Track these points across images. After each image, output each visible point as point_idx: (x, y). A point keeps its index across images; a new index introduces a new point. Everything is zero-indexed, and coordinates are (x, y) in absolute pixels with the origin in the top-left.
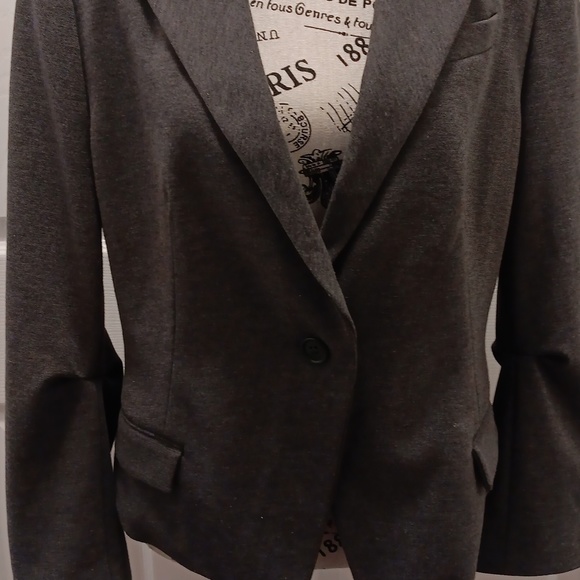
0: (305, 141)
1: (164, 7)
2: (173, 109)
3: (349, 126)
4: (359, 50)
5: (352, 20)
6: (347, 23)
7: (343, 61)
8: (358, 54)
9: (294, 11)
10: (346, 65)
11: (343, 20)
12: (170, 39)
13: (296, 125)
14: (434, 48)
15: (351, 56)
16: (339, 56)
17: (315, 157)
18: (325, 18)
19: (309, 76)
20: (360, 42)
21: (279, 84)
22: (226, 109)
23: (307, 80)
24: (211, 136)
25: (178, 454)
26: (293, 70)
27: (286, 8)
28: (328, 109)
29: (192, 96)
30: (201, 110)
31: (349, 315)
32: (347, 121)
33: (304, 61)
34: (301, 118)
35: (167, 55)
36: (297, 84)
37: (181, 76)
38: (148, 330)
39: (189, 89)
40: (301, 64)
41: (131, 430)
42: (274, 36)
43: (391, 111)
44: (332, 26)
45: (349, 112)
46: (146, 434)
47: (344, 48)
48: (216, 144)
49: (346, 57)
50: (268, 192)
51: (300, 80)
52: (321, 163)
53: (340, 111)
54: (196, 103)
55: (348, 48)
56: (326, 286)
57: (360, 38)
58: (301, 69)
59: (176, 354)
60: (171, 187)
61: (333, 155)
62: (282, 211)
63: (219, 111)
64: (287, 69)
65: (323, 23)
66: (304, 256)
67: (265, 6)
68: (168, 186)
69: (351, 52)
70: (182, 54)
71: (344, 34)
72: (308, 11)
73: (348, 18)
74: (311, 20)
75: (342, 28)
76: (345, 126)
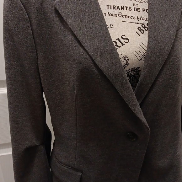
0: (127, 66)
1: (70, 20)
2: (77, 59)
3: (143, 59)
4: (143, 29)
5: (139, 17)
6: (138, 19)
7: (138, 34)
8: (143, 30)
9: (118, 16)
10: (140, 35)
11: (136, 18)
12: (74, 32)
13: (124, 60)
14: (172, 27)
15: (141, 32)
16: (136, 32)
17: (130, 70)
18: (130, 18)
19: (127, 41)
20: (143, 26)
21: (116, 45)
22: (100, 59)
23: (126, 43)
24: (94, 69)
25: (80, 174)
26: (121, 39)
27: (115, 15)
28: (135, 53)
29: (85, 54)
30: (90, 59)
31: (148, 126)
32: (142, 57)
33: (124, 35)
34: (125, 58)
35: (73, 38)
36: (123, 45)
37: (79, 46)
38: (65, 132)
39: (84, 51)
40: (123, 37)
41: (61, 166)
42: (112, 27)
43: (159, 53)
44: (132, 20)
45: (143, 53)
46: (67, 168)
47: (138, 28)
48: (96, 71)
49: (139, 32)
50: (118, 88)
51: (124, 43)
52: (132, 72)
53: (139, 53)
54: (87, 57)
55: (139, 29)
56: (141, 118)
57: (143, 24)
58: (123, 39)
59: (78, 141)
60: (77, 86)
61: (137, 69)
62: (124, 94)
63: (97, 60)
64: (118, 39)
65: (129, 19)
66: (133, 109)
67: (107, 15)
68: (75, 86)
69: (141, 30)
70: (80, 38)
71: (137, 23)
72: (123, 16)
73: (138, 17)
74: (125, 19)
75: (136, 21)
76: (141, 59)
